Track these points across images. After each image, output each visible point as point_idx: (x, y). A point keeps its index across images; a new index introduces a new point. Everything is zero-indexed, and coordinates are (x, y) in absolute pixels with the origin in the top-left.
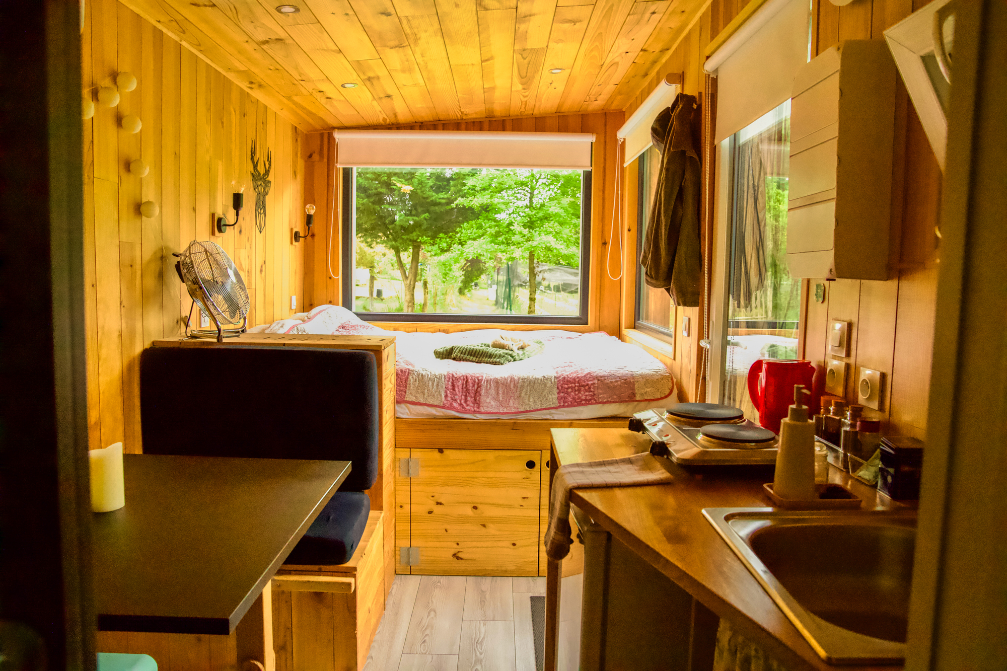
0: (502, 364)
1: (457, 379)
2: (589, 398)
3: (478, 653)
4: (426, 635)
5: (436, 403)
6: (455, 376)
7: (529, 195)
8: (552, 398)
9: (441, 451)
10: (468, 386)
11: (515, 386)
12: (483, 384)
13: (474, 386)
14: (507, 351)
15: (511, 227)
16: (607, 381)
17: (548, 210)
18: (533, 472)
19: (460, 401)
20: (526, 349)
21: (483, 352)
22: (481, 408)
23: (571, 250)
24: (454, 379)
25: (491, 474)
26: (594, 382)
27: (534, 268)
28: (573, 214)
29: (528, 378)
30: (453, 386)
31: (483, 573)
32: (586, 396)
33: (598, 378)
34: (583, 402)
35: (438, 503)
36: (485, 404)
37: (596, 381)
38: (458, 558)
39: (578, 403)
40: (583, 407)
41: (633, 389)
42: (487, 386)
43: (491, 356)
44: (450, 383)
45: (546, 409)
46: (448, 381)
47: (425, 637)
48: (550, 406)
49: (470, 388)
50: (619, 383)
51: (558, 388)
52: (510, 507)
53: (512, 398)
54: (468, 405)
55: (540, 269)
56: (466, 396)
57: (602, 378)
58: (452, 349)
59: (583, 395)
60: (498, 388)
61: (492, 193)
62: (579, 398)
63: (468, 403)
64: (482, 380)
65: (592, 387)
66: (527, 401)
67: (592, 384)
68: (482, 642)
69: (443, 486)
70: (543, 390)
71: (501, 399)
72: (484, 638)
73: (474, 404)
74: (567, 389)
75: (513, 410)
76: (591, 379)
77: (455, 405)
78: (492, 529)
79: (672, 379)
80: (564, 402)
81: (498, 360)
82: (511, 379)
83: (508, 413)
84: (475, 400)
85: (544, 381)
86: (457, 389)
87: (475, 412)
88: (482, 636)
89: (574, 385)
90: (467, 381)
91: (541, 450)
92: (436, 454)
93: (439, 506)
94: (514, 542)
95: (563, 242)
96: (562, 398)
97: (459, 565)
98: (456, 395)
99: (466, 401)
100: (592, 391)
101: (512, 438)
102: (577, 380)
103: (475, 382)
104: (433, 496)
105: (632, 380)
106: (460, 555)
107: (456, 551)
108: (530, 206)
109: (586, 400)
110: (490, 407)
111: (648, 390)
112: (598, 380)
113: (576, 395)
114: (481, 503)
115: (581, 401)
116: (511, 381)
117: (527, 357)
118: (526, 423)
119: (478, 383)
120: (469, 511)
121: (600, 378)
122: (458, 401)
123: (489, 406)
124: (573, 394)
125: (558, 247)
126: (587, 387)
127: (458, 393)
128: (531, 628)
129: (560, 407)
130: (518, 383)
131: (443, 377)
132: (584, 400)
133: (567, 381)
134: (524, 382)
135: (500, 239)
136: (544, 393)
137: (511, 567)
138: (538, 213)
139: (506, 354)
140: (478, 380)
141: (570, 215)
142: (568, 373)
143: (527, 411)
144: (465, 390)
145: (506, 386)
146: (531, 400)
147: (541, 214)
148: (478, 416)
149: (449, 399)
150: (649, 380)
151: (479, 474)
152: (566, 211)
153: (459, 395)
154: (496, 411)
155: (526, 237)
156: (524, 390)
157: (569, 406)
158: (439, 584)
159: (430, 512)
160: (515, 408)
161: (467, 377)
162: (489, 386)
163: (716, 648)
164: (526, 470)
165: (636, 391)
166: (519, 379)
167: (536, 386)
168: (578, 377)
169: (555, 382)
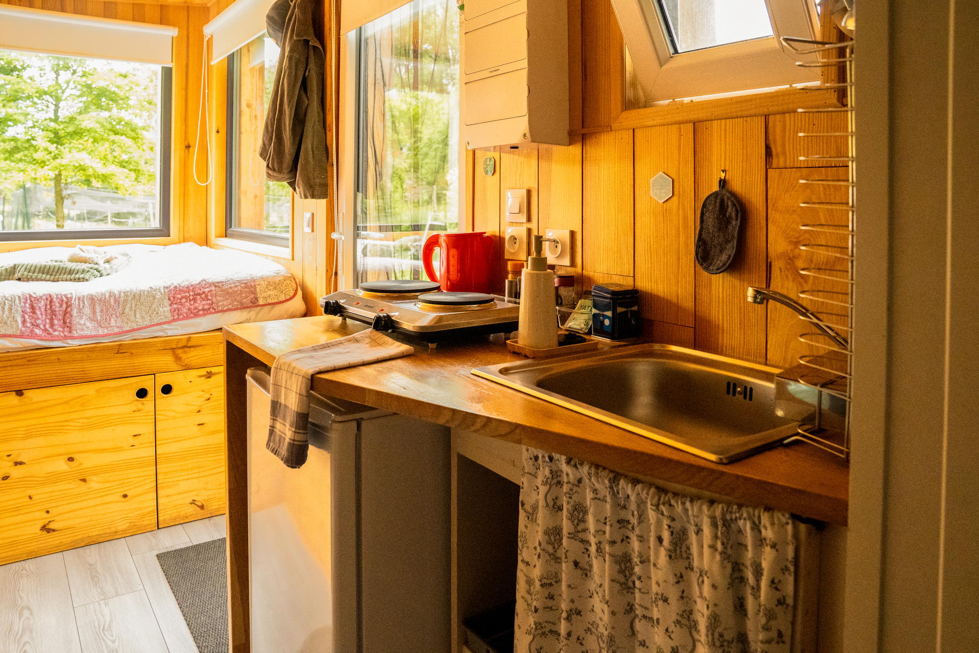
0: (87, 280)
1: (38, 299)
2: (206, 307)
3: (109, 643)
4: (25, 644)
5: (10, 332)
6: (34, 296)
7: (53, 107)
8: (164, 311)
9: (19, 393)
10: (54, 307)
11: (115, 300)
12: (75, 303)
13: (61, 306)
14: (91, 266)
15: (33, 142)
16: (225, 287)
17: (80, 125)
18: (145, 402)
19: (45, 326)
20: (113, 262)
21: (59, 268)
22: (74, 332)
23: (110, 169)
24: (33, 299)
25: (88, 413)
26: (211, 289)
27: (61, 190)
28: (110, 130)
29: (131, 292)
30: (33, 308)
31: (86, 542)
32: (203, 305)
33: (216, 285)
34: (201, 312)
35: (16, 464)
36: (79, 326)
37: (213, 288)
38: (49, 531)
39: (195, 314)
40: (201, 318)
41: (254, 293)
42: (79, 305)
43: (71, 272)
44: (28, 305)
45: (157, 325)
46: (25, 303)
47: (23, 646)
48: (161, 321)
49: (57, 309)
50: (239, 287)
51: (169, 299)
52: (117, 449)
53: (114, 316)
54: (55, 330)
55: (69, 192)
56: (51, 320)
57: (220, 284)
58: (14, 268)
59: (200, 304)
60: (94, 305)
61: (4, 102)
62: (196, 308)
63: (56, 327)
64: (72, 298)
65: (209, 294)
66: (132, 318)
67: (209, 291)
68: (110, 626)
69: (23, 439)
70: (152, 303)
71: (99, 318)
72: (111, 621)
73: (64, 328)
74: (181, 299)
75: (116, 330)
76: (208, 286)
77: (37, 331)
78: (94, 483)
79: (295, 279)
80: (178, 314)
81: (82, 276)
82: (110, 293)
83: (110, 335)
84: (65, 323)
85: (151, 294)
86: (38, 312)
87: (65, 337)
88: (108, 619)
89: (187, 294)
90: (51, 301)
91: (154, 374)
92: (13, 399)
93: (19, 466)
94: (124, 493)
95: (99, 160)
96: (175, 310)
97: (52, 540)
98: (38, 319)
99: (52, 325)
100: (209, 300)
101: (117, 364)
102: (191, 288)
103: (62, 301)
104: (9, 456)
105: (253, 284)
106: (51, 526)
107: (47, 521)
108: (56, 120)
109: (203, 310)
110: (86, 329)
111: (271, 292)
112: (216, 286)
113: (191, 305)
114: (79, 452)
115: (198, 312)
116: (110, 296)
117: (114, 271)
118: (134, 344)
119: (67, 303)
120: (61, 465)
121: (217, 284)
122: (42, 326)
123: (84, 327)
124: (187, 304)
125: (95, 165)
126: (203, 296)
127: (40, 316)
128: (170, 591)
129: (174, 320)
130: (120, 297)
131: (17, 298)
132: (202, 310)
133: (180, 290)
134: (127, 296)
135: (18, 156)
136: (153, 307)
137: (122, 526)
138: (67, 127)
139: (91, 268)
140: (67, 298)
141: (107, 131)
142: (179, 282)
143: (133, 330)
144: (49, 312)
145: (105, 302)
146: (138, 316)
147: (71, 129)
148: (70, 341)
149: (29, 325)
150: (273, 283)
151: (73, 416)
152: (103, 126)
153: (42, 318)
154: (93, 333)
155: (53, 154)
156: (128, 305)
157: (185, 318)
158: (24, 572)
159: (5, 478)
160: (118, 327)
161: (50, 296)
162: (81, 305)
163: (521, 511)
164: (137, 400)
165: (259, 295)
166: (120, 293)
167: (142, 300)
168: (192, 285)
169: (165, 292)
